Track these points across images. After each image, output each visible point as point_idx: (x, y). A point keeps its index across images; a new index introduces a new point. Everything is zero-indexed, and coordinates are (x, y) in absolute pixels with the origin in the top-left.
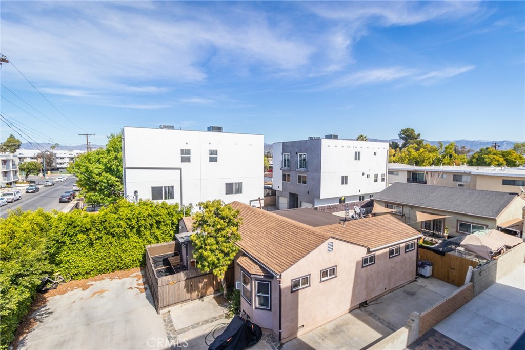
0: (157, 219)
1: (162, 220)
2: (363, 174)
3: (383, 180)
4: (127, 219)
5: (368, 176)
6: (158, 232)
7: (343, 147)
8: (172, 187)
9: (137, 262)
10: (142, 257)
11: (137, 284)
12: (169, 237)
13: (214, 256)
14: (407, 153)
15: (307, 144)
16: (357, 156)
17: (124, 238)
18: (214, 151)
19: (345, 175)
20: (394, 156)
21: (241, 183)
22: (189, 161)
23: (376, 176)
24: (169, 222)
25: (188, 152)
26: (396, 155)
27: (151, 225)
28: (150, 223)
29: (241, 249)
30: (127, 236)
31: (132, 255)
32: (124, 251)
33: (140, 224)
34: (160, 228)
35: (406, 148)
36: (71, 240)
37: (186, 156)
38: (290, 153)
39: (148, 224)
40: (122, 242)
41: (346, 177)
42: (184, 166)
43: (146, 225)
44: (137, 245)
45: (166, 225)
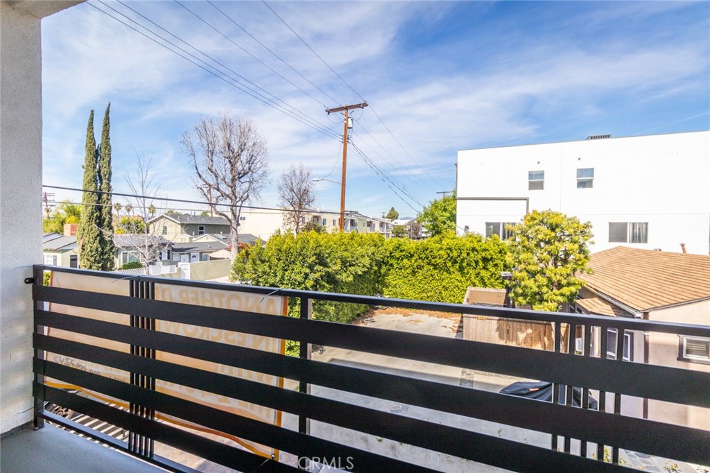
0: (484, 254)
1: (489, 257)
4: (448, 249)
6: (483, 273)
8: (514, 224)
12: (500, 285)
17: (445, 273)
18: (587, 169)
21: (647, 224)
22: (542, 188)
25: (541, 174)
27: (477, 262)
28: (476, 259)
29: (587, 286)
30: (448, 271)
31: (454, 296)
32: (446, 289)
34: (487, 269)
36: (398, 264)
37: (537, 181)
40: (443, 277)
42: (533, 194)
44: (460, 284)
45: (496, 265)
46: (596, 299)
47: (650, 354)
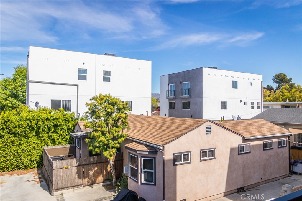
0: (55, 122)
1: (59, 124)
2: (241, 101)
3: (259, 108)
4: (27, 120)
5: (245, 103)
6: (55, 135)
7: (222, 76)
8: (70, 101)
9: (35, 162)
10: (40, 159)
11: (34, 179)
12: (65, 142)
13: (104, 138)
14: (281, 93)
15: (190, 73)
16: (235, 85)
17: (24, 139)
18: (107, 71)
19: (224, 101)
20: (269, 96)
21: (131, 102)
22: (86, 79)
23: (252, 103)
24: (66, 127)
25: (85, 71)
26: (271, 96)
27: (49, 128)
28: (49, 126)
30: (27, 137)
31: (31, 156)
32: (24, 151)
33: (39, 125)
34: (57, 132)
35: (280, 90)
37: (82, 75)
38: (176, 83)
39: (46, 126)
40: (22, 142)
41: (226, 103)
42: (81, 83)
43: (44, 127)
44: (36, 146)
45: (62, 129)
46: (134, 143)
47: (165, 165)
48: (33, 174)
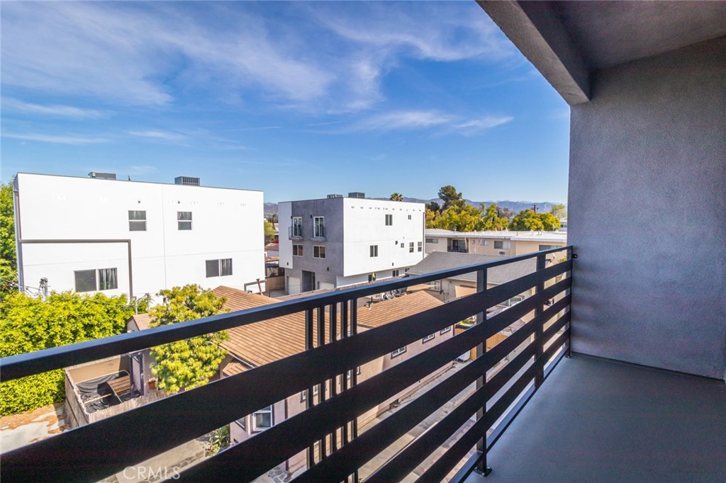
0: (86, 321)
1: (96, 323)
2: (397, 243)
3: (420, 249)
4: (25, 326)
5: (402, 245)
7: (370, 208)
8: (115, 270)
9: (48, 396)
10: (58, 387)
11: (49, 432)
13: (187, 368)
14: (448, 216)
15: (325, 204)
16: (389, 220)
18: (186, 213)
19: (374, 244)
20: (434, 219)
21: (231, 259)
22: (145, 229)
23: (412, 244)
24: (109, 325)
25: (142, 215)
26: (436, 218)
27: (75, 333)
28: (73, 329)
29: (229, 353)
33: (52, 333)
34: (91, 336)
35: (447, 211)
37: (138, 221)
38: (303, 216)
39: (69, 332)
41: (376, 247)
42: (135, 236)
43: (64, 333)
45: (103, 330)
46: (238, 365)
47: (289, 406)
48: (46, 419)
